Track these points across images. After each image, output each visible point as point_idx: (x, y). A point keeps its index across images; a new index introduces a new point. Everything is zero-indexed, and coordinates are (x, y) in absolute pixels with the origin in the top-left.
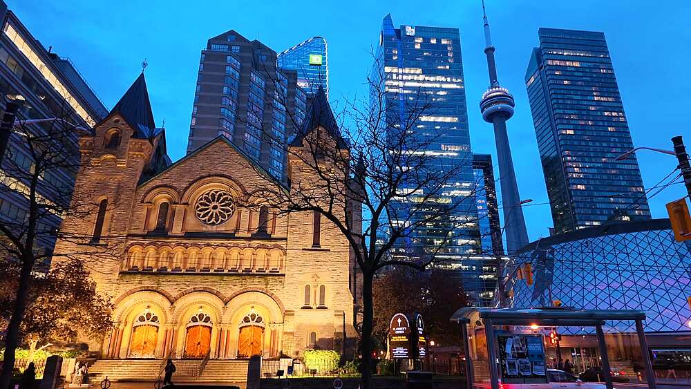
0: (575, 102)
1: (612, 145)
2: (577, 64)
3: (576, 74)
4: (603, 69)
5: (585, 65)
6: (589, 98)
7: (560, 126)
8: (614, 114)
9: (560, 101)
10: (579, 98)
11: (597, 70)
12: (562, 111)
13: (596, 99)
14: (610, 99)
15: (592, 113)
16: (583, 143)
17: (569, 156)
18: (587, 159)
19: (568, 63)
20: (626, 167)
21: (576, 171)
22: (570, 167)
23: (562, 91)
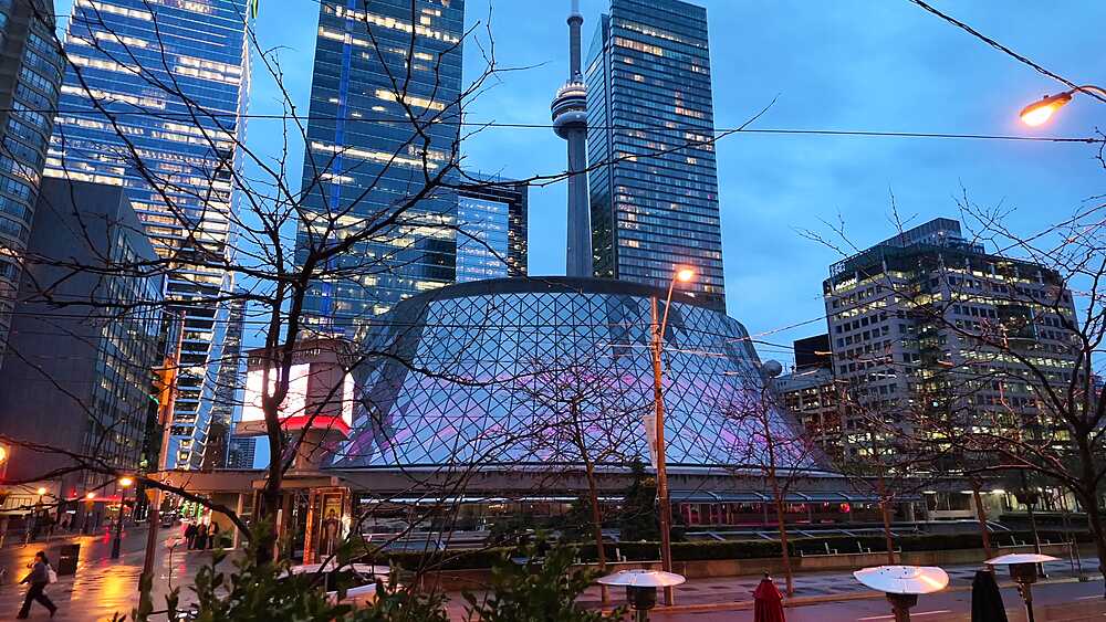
0: (645, 112)
1: (688, 184)
2: (659, 52)
3: (655, 67)
4: (696, 66)
5: (671, 55)
6: (667, 108)
7: (616, 147)
8: (699, 138)
9: (625, 107)
10: (653, 105)
11: (687, 67)
12: (624, 123)
13: (678, 111)
14: (698, 115)
15: (667, 132)
16: (647, 177)
17: (625, 195)
18: (649, 203)
19: (645, 48)
20: (702, 220)
21: (629, 218)
22: (623, 211)
23: (630, 91)
